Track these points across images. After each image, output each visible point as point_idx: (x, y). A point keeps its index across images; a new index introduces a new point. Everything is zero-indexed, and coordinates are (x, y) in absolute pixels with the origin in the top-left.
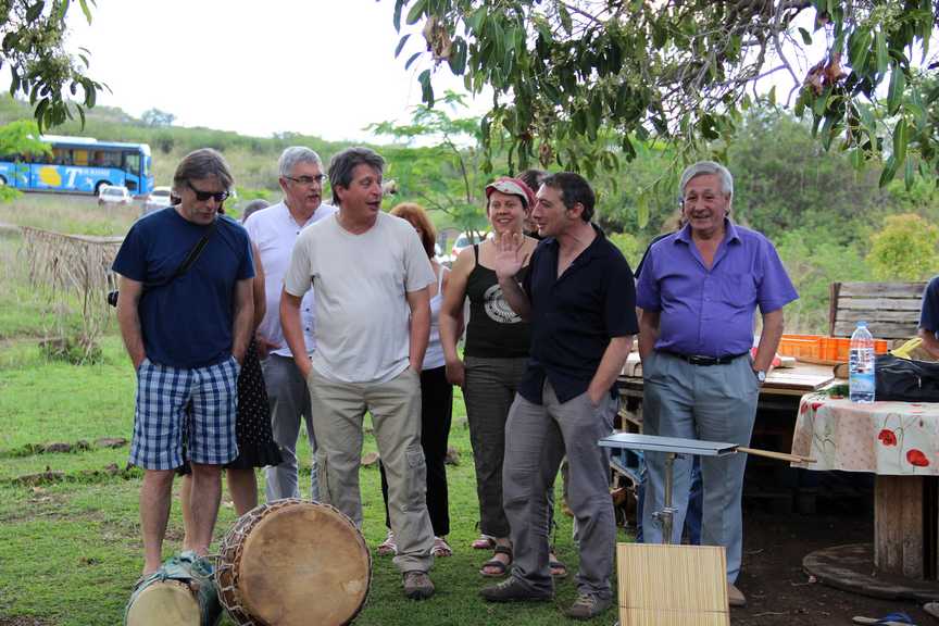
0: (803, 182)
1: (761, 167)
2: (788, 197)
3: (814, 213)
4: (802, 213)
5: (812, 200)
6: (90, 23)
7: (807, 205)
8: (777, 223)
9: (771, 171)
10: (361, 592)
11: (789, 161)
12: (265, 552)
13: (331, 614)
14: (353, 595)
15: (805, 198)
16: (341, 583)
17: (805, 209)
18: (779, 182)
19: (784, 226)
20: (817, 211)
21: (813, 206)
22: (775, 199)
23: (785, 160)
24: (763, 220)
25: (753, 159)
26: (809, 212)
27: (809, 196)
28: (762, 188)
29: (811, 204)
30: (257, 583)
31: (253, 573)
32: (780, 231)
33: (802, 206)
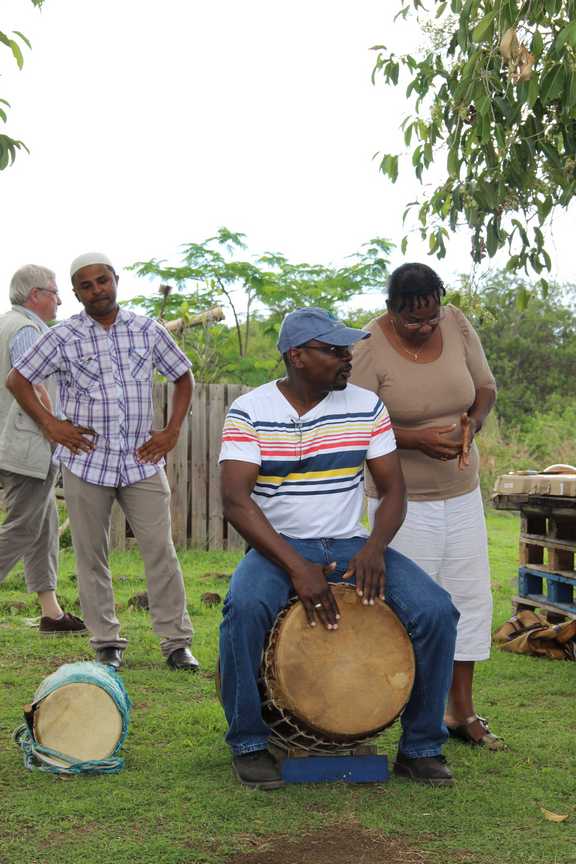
0: (546, 363)
1: (503, 346)
2: (531, 381)
3: (559, 397)
4: (547, 397)
5: (556, 383)
6: (21, 68)
7: (552, 389)
8: (520, 407)
9: (512, 351)
10: (408, 685)
11: (533, 341)
12: (303, 638)
13: (377, 710)
14: (400, 690)
15: (550, 381)
16: (386, 676)
17: (549, 393)
18: (521, 364)
19: (528, 410)
20: (562, 395)
21: (559, 390)
22: (519, 381)
23: (529, 340)
24: (505, 404)
25: (494, 337)
26: (554, 397)
27: (554, 379)
28: (503, 368)
29: (556, 387)
30: (296, 672)
31: (292, 661)
32: (524, 416)
33: (546, 391)
